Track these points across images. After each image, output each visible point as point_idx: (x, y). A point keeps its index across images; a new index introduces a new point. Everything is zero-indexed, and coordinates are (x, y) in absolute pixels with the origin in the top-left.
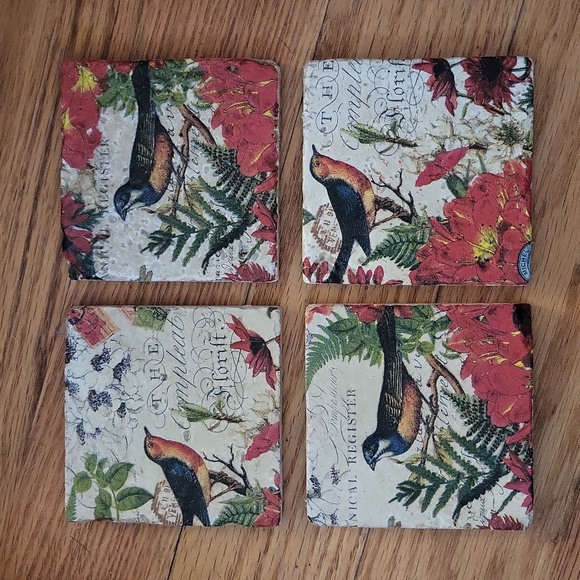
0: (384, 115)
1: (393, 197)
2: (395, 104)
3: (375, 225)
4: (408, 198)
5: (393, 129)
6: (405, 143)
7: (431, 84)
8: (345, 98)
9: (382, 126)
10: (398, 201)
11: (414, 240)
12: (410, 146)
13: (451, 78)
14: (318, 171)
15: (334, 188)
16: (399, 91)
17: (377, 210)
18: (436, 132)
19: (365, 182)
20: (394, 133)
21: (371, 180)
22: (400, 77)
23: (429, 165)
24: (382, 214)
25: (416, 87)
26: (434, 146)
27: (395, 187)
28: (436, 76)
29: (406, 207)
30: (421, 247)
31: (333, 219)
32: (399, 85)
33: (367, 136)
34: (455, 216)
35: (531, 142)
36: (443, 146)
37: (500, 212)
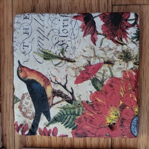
0: (57, 45)
1: (62, 89)
2: (63, 39)
3: (53, 105)
4: (71, 91)
5: (62, 52)
6: (69, 60)
7: (82, 27)
8: (35, 35)
9: (56, 51)
10: (65, 92)
11: (74, 113)
12: (71, 62)
13: (94, 24)
14: (22, 75)
15: (30, 84)
16: (65, 31)
17: (54, 97)
18: (86, 54)
19: (47, 81)
20: (63, 54)
21: (50, 80)
22: (66, 23)
23: (81, 72)
24: (56, 99)
25: (75, 29)
26: (84, 62)
27: (63, 84)
28: (86, 23)
29: (70, 96)
30: (77, 117)
31: (30, 101)
32: (65, 28)
33: (48, 56)
34: (96, 101)
35: (138, 60)
36: (89, 62)
37: (121, 98)
